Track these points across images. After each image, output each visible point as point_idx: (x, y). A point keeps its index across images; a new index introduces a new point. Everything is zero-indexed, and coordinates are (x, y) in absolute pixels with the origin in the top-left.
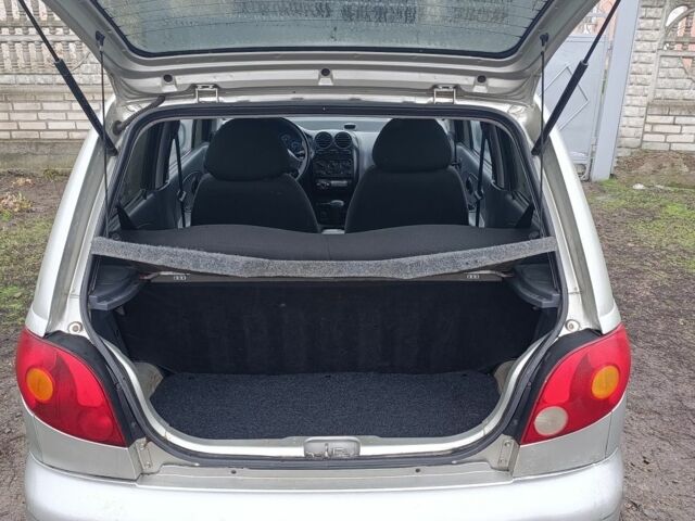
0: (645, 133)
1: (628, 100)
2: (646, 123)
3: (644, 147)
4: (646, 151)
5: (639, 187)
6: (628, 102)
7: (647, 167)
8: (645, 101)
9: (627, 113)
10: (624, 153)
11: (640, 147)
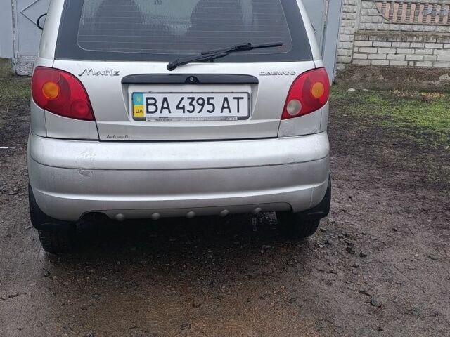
0: (354, 53)
1: (342, 30)
2: (354, 46)
3: (354, 63)
4: (356, 66)
5: (352, 90)
6: (342, 32)
7: (357, 76)
8: (353, 31)
9: (342, 39)
10: (341, 67)
11: (351, 62)
